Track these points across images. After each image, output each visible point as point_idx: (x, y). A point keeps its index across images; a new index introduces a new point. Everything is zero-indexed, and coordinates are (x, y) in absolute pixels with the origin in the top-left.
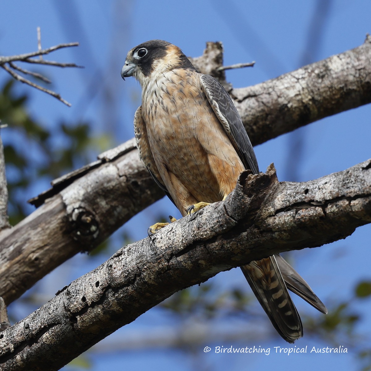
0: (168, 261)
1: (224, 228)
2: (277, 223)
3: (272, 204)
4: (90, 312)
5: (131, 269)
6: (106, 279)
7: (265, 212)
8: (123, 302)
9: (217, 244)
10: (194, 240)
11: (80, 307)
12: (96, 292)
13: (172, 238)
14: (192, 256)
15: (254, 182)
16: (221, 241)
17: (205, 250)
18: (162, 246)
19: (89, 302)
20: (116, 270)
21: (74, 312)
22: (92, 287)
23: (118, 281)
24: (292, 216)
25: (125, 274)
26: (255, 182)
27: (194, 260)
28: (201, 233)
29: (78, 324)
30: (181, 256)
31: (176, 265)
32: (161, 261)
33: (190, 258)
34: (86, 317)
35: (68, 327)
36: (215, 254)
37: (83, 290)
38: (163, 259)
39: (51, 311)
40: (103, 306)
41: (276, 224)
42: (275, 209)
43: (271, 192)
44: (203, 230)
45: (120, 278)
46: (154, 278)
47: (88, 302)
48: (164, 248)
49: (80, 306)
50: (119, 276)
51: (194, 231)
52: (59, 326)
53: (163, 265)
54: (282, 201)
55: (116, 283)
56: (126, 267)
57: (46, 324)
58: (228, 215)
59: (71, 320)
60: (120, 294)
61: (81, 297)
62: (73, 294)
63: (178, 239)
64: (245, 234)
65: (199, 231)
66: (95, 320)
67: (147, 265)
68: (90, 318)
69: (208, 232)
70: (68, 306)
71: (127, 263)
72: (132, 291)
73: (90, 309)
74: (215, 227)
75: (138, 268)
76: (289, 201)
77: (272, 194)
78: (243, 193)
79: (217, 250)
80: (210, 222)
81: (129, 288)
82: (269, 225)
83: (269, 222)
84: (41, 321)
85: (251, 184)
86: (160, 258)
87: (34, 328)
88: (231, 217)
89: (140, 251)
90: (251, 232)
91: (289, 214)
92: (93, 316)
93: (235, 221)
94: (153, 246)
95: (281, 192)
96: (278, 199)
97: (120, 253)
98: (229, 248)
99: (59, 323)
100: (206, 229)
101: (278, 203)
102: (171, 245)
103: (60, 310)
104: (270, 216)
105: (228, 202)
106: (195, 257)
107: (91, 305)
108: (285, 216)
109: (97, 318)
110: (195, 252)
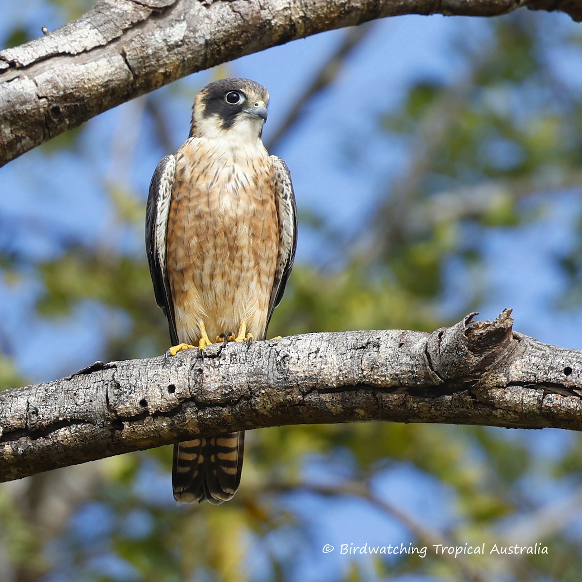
0: (304, 395)
1: (418, 383)
2: (508, 400)
3: (504, 372)
4: (148, 422)
5: (237, 386)
6: (189, 387)
7: (491, 380)
8: (207, 424)
9: (396, 398)
10: (360, 382)
11: (134, 412)
12: (167, 400)
13: (318, 366)
14: (347, 400)
15: (484, 334)
16: (403, 395)
17: (374, 400)
18: (299, 371)
19: (152, 409)
20: (208, 380)
21: (122, 415)
22: (162, 390)
23: (211, 397)
24: (536, 398)
25: (224, 390)
26: (486, 335)
27: (348, 406)
28: (375, 377)
29: (123, 432)
30: (328, 395)
31: (316, 403)
32: (292, 391)
33: (343, 401)
34: (139, 427)
35: (105, 432)
36: (387, 408)
37: (143, 389)
38: (296, 390)
39: (80, 402)
40: (173, 421)
41: (505, 400)
42: (508, 379)
43: (507, 353)
44: (378, 374)
45: (214, 393)
46: (271, 409)
47: (150, 409)
48: (303, 375)
49: (134, 410)
50: (214, 391)
51: (363, 370)
52: (89, 426)
53: (293, 398)
54: (523, 372)
55: (205, 399)
56: (228, 380)
57: (68, 417)
58: (433, 370)
59: (112, 424)
60: (207, 414)
61: (140, 399)
62: (125, 390)
63: (331, 372)
64: (448, 398)
65: (372, 373)
66: (152, 435)
67: (267, 390)
68: (146, 430)
69: (387, 379)
70: (115, 405)
71: (229, 374)
72: (228, 416)
73: (149, 418)
74: (403, 376)
75: (250, 389)
76: (535, 376)
77: (507, 357)
78: (467, 348)
79: (392, 405)
80: (392, 365)
81: (224, 409)
82: (493, 398)
83: (494, 394)
84: (60, 411)
85: (479, 336)
86: (292, 387)
87: (46, 416)
88: (436, 372)
89: (255, 364)
90: (459, 399)
91: (531, 394)
92: (152, 429)
93: (441, 380)
94: (282, 366)
95: (521, 357)
96: (516, 366)
97: (216, 354)
98: (415, 409)
99: (91, 421)
100: (386, 373)
101: (516, 372)
102: (315, 375)
103: (98, 405)
104: (498, 387)
105: (434, 349)
106: (352, 403)
107: (153, 414)
108: (523, 394)
109: (156, 433)
110: (354, 396)
